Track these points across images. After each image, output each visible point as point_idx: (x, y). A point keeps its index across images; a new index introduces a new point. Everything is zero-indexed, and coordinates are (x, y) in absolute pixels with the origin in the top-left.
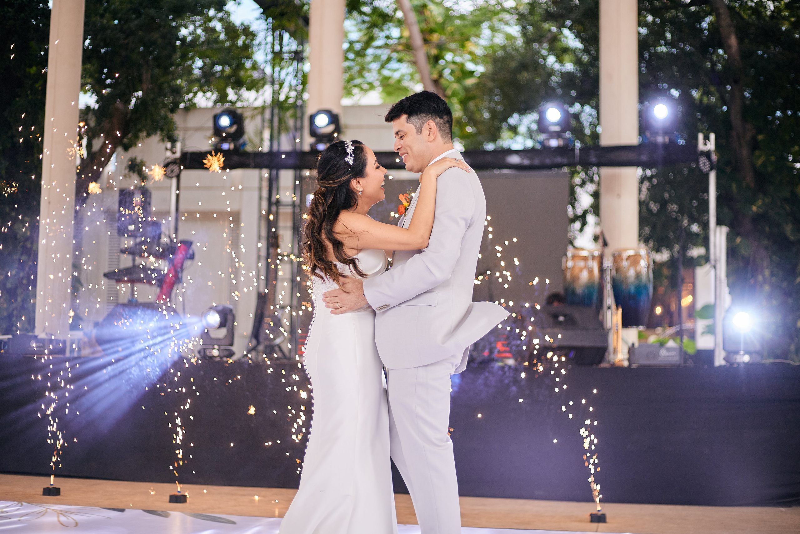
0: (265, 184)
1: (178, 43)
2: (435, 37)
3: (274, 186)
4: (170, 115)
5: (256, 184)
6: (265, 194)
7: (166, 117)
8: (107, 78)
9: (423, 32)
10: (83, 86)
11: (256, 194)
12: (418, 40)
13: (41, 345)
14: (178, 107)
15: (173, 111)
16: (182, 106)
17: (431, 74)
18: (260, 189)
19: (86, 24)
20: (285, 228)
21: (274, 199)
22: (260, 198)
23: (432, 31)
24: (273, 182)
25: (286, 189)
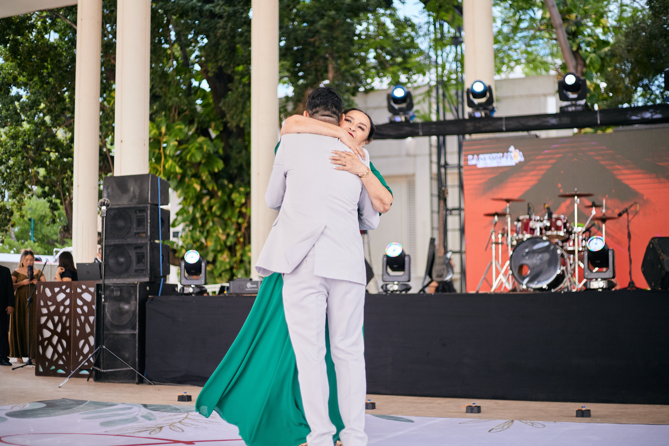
0: (435, 150)
1: (356, 38)
2: (573, 16)
3: (443, 151)
4: (352, 98)
5: (427, 151)
6: (435, 158)
7: (348, 100)
8: (299, 71)
9: (561, 12)
10: (281, 78)
11: (427, 159)
12: (558, 20)
13: (255, 286)
14: (358, 91)
15: (354, 94)
16: (362, 89)
17: (571, 47)
18: (430, 155)
19: (281, 28)
20: (453, 186)
21: (442, 162)
22: (431, 162)
23: (570, 12)
24: (441, 147)
25: (452, 153)
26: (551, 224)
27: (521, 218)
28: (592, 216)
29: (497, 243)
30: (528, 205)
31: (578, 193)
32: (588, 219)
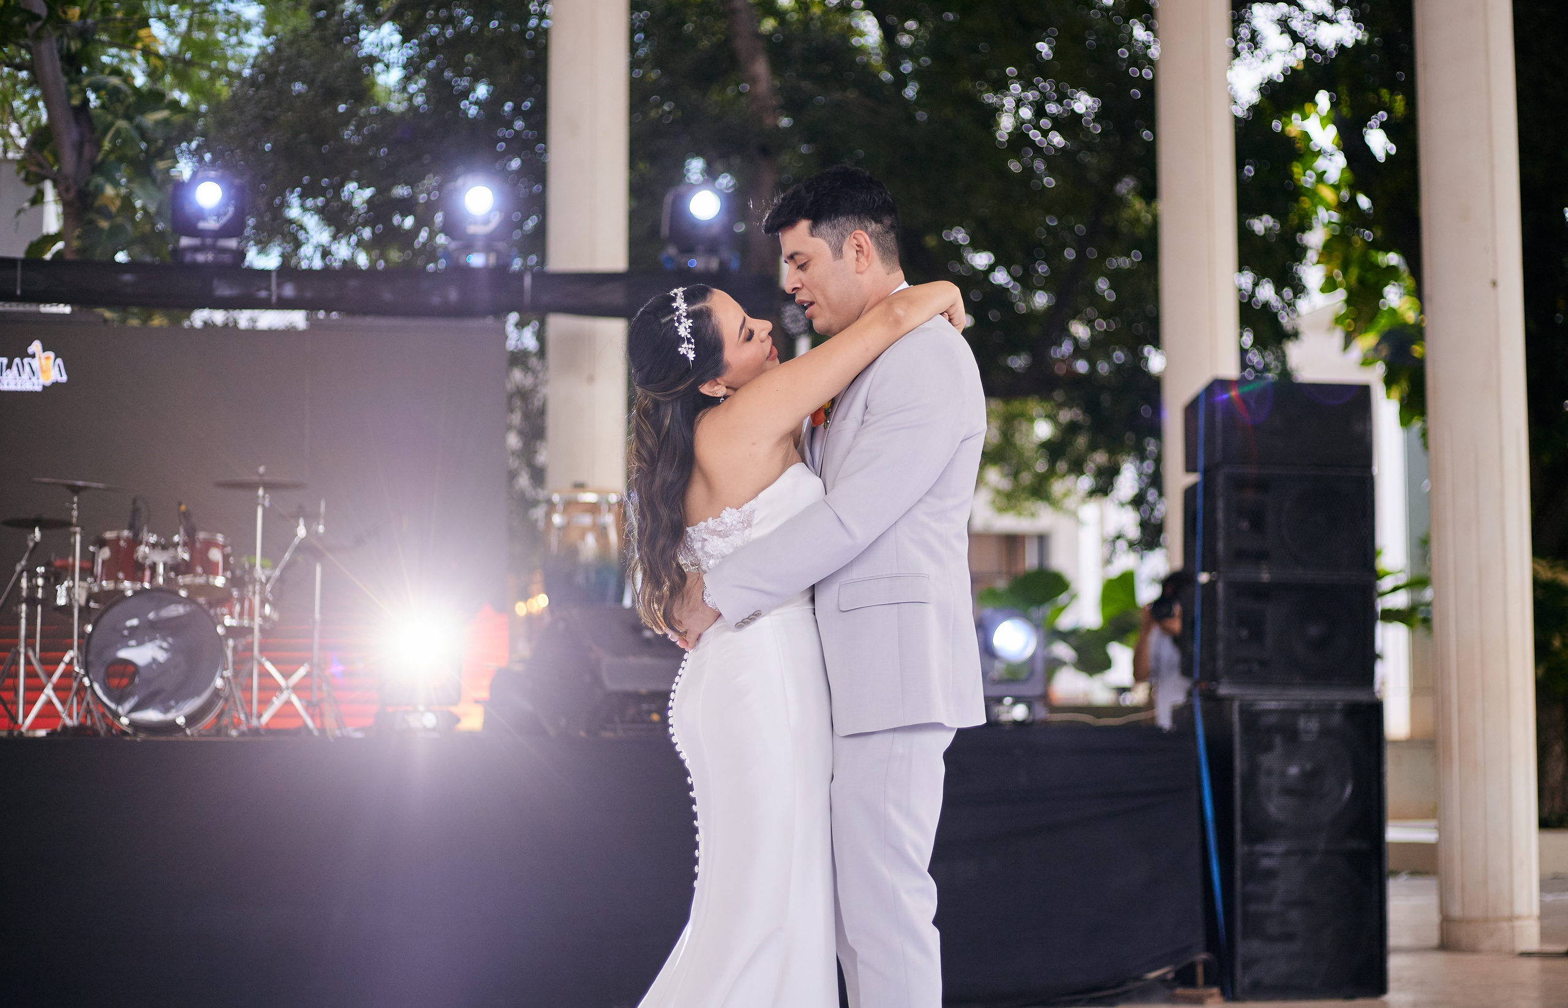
26: (191, 556)
27: (109, 535)
28: (296, 541)
29: (32, 601)
30: (134, 502)
31: (267, 478)
32: (288, 547)
